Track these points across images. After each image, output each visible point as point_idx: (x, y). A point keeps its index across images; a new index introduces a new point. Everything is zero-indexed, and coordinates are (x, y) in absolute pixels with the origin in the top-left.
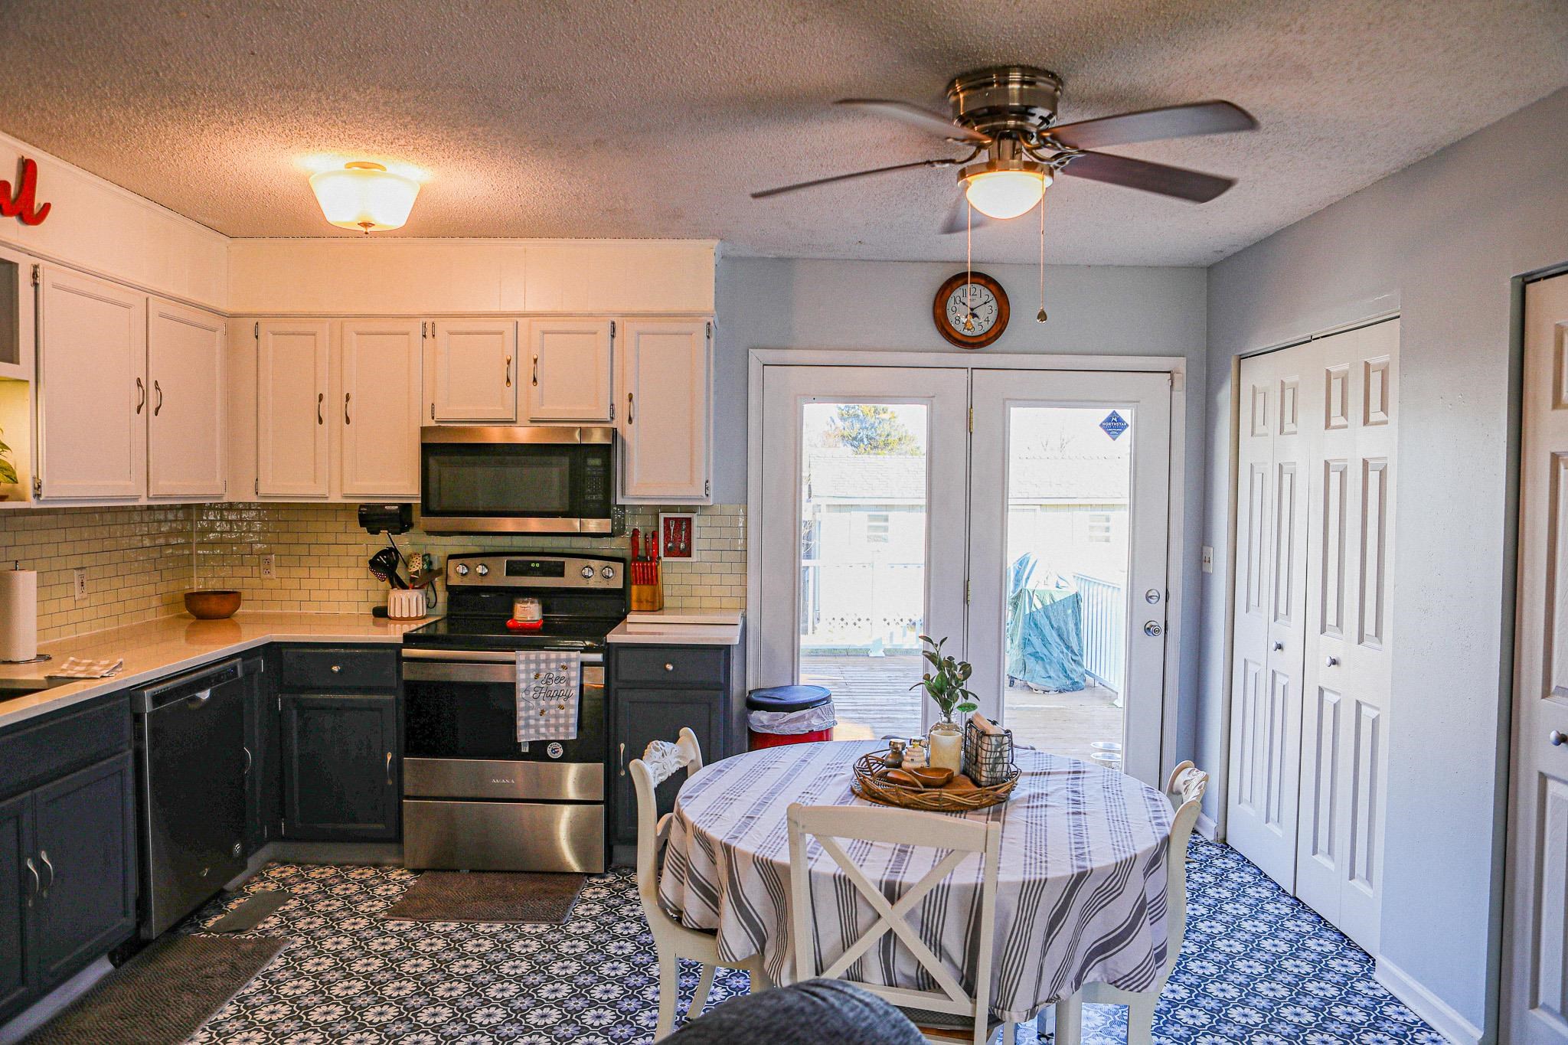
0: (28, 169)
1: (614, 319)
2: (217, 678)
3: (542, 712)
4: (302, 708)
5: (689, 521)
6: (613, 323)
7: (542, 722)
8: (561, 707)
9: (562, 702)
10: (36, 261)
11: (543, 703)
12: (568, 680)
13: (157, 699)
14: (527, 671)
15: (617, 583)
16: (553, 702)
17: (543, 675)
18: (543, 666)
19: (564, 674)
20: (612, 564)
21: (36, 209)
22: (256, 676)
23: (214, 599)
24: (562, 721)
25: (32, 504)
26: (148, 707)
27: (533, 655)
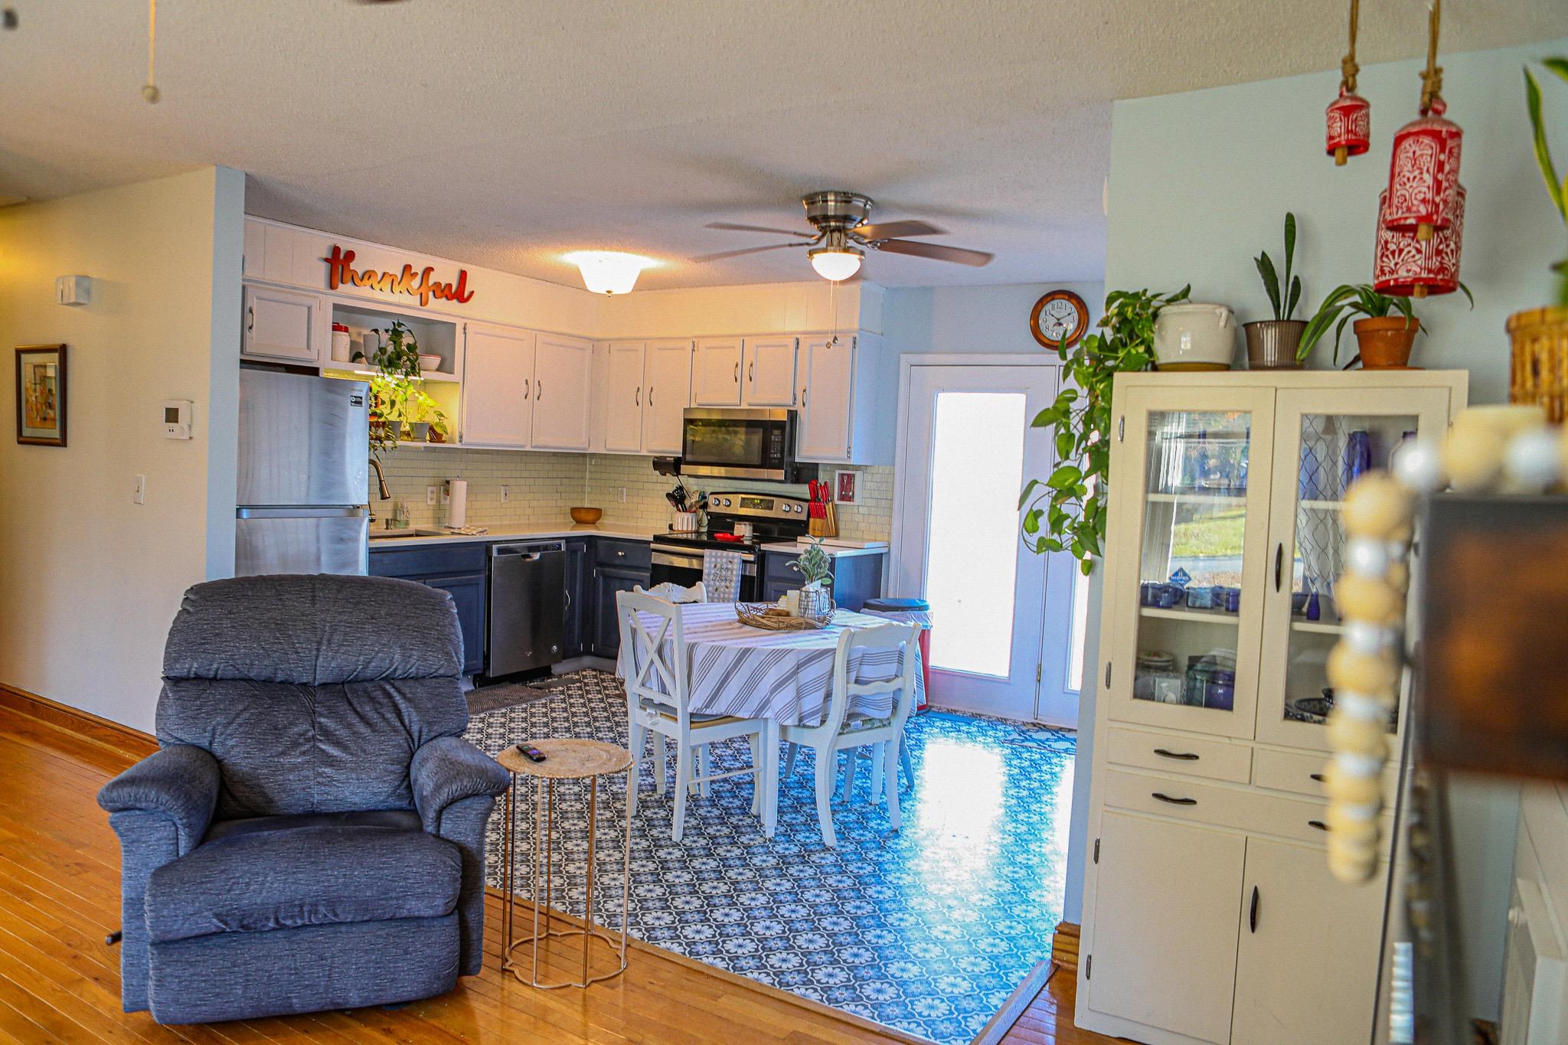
0: (463, 275)
1: (799, 336)
2: (546, 548)
3: (717, 590)
4: (605, 577)
5: (854, 475)
6: (797, 339)
7: (716, 595)
8: (727, 587)
9: (728, 584)
10: (466, 321)
11: (717, 583)
12: (732, 570)
13: (500, 551)
14: (710, 562)
15: (803, 517)
16: (723, 584)
17: (718, 566)
18: (719, 560)
19: (730, 566)
20: (801, 503)
21: (466, 294)
22: (579, 553)
23: (583, 511)
24: (726, 596)
25: (458, 445)
26: (495, 554)
27: (714, 552)
